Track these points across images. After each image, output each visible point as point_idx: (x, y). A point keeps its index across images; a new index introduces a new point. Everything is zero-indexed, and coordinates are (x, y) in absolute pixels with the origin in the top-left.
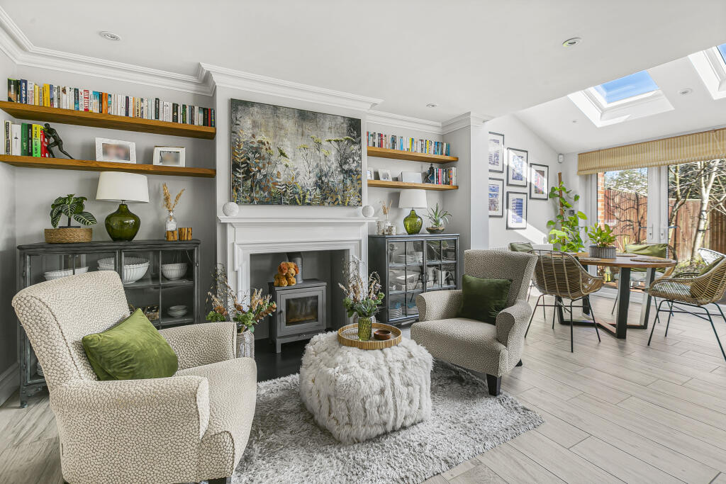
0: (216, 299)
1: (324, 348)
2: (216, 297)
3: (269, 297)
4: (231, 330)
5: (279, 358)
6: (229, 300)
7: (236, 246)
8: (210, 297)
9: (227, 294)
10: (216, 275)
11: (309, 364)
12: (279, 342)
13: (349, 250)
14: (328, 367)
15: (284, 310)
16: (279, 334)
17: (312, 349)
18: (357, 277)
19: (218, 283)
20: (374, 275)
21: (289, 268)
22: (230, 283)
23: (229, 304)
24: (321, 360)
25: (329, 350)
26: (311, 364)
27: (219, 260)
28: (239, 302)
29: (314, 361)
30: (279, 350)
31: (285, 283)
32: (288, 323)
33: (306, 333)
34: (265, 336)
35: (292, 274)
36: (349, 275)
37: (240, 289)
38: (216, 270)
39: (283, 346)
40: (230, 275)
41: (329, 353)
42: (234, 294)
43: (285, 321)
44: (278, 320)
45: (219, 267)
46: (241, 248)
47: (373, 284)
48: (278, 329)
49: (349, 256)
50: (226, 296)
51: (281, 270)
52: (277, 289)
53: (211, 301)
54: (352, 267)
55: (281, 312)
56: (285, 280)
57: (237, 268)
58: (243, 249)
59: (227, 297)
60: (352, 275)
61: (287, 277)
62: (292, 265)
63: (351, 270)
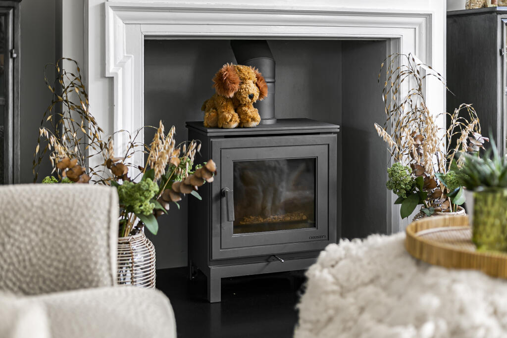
0: (59, 148)
1: (366, 277)
2: (60, 141)
3: (193, 149)
4: (105, 204)
5: (215, 314)
6: (91, 152)
7: (110, 14)
8: (45, 141)
9: (86, 136)
10: (59, 89)
11: (324, 318)
12: (217, 274)
13: (397, 40)
14: (392, 325)
15: (229, 189)
16: (217, 253)
17: (330, 278)
18: (421, 113)
19: (65, 108)
20: (464, 113)
21: (243, 81)
22: (95, 107)
23: (92, 163)
24: (362, 310)
25: (383, 281)
26: (330, 320)
27: (67, 51)
28: (118, 154)
29: (337, 310)
30: (215, 296)
31: (232, 118)
32: (239, 227)
33: (288, 256)
34: (179, 262)
35: (251, 97)
36: (397, 108)
37: (119, 125)
38: (59, 76)
39: (228, 284)
40: (95, 88)
41: (385, 288)
42: (103, 137)
43: (232, 217)
44: (215, 218)
45: (68, 67)
46: (123, 19)
47: (465, 134)
48: (215, 241)
49: (398, 55)
50: (83, 142)
51: (223, 84)
52: (211, 132)
53: (47, 152)
54: (406, 86)
55: (222, 194)
56: (233, 112)
57: (111, 70)
58: (128, 22)
59: (86, 144)
60: (406, 108)
61: (237, 104)
62: (250, 72)
63: (404, 94)
